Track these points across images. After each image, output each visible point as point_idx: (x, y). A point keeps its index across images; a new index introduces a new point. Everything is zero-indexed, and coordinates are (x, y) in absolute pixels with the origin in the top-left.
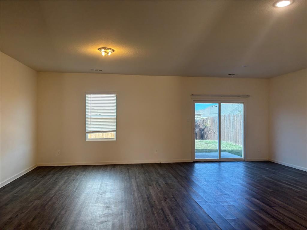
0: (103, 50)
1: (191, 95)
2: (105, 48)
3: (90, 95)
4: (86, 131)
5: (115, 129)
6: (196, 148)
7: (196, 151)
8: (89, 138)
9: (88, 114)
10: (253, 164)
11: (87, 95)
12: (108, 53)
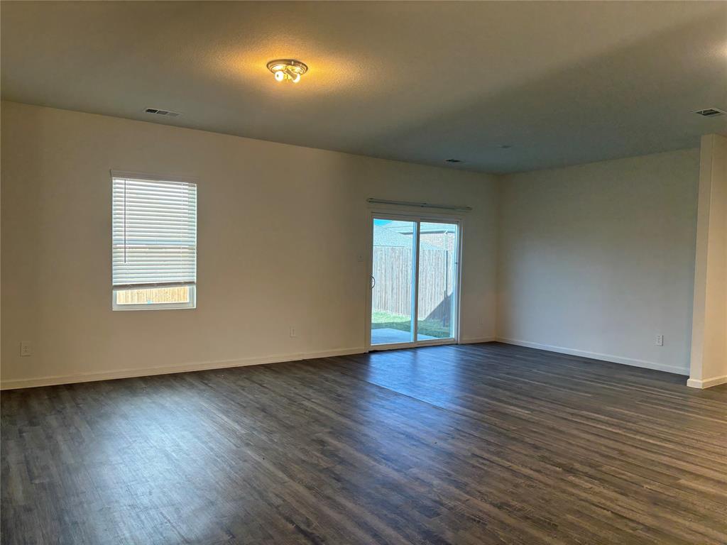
0: (280, 67)
1: (367, 200)
2: (288, 62)
3: (123, 182)
4: (114, 284)
5: (195, 279)
6: (373, 321)
7: (372, 326)
8: (118, 303)
9: (117, 235)
10: (469, 350)
11: (117, 181)
12: (294, 77)
